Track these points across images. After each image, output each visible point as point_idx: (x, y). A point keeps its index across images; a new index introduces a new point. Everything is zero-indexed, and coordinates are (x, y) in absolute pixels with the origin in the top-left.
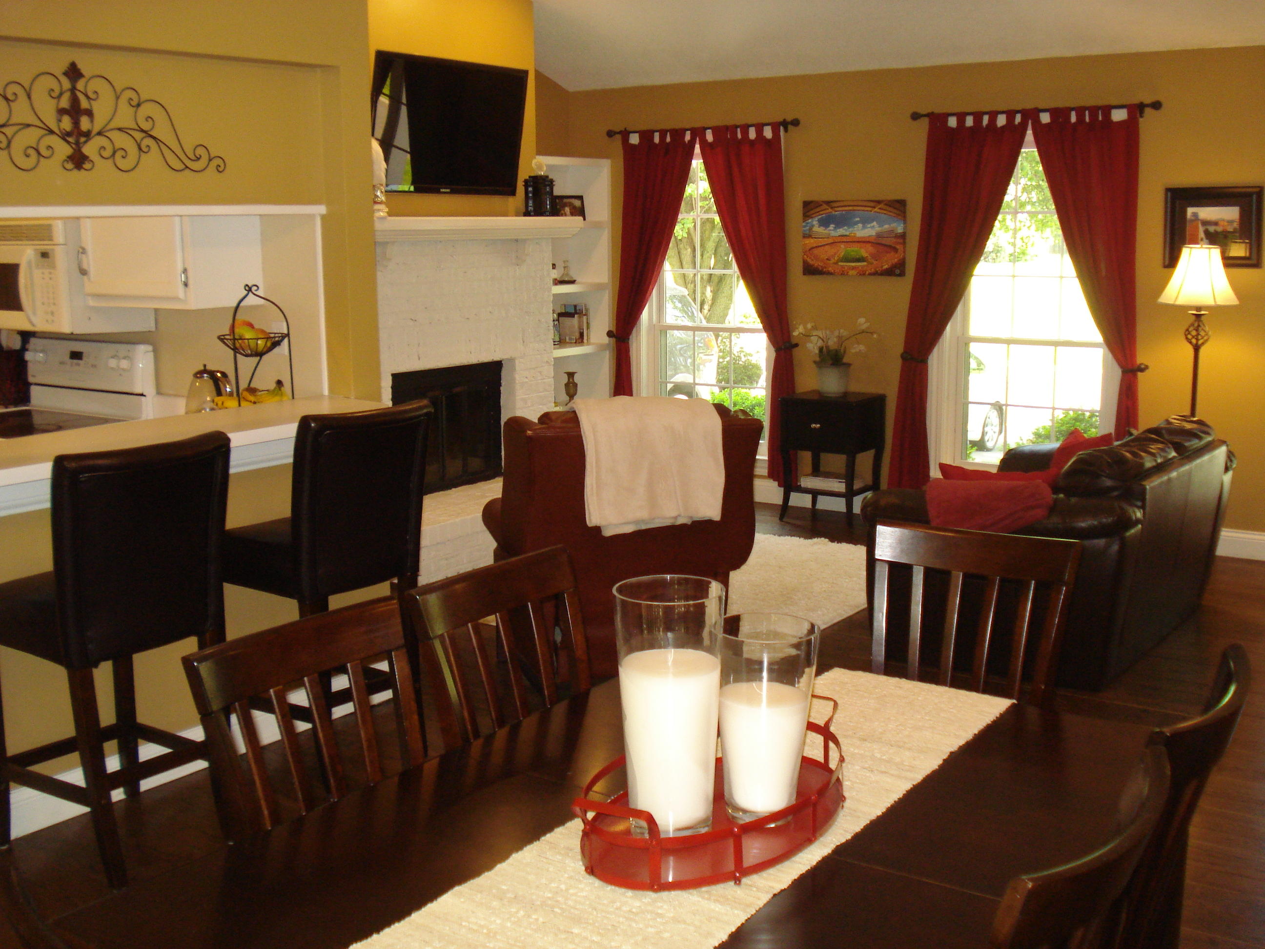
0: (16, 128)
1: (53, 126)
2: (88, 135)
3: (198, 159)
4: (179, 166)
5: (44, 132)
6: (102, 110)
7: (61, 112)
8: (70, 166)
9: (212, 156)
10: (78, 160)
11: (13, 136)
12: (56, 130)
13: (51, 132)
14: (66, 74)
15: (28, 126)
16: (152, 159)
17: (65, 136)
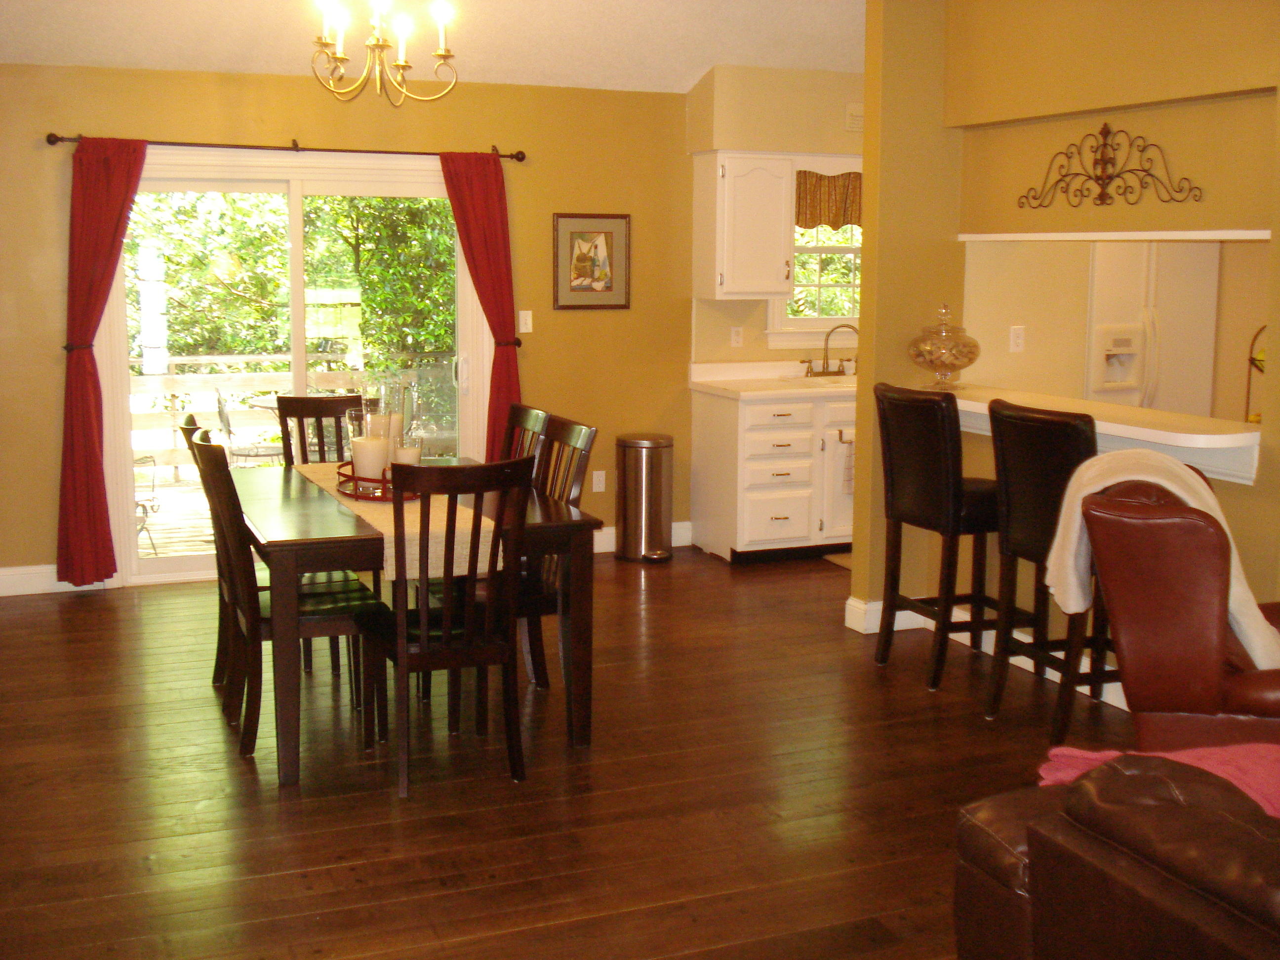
0: (1071, 176)
1: (1091, 173)
2: (1111, 178)
3: (1181, 191)
4: (1166, 197)
5: (1087, 178)
6: (1121, 157)
7: (1096, 163)
8: (1098, 202)
9: (1193, 186)
10: (1103, 198)
11: (1070, 181)
12: (1093, 176)
13: (1090, 178)
14: (1101, 133)
15: (1078, 174)
16: (1150, 193)
17: (1097, 179)
